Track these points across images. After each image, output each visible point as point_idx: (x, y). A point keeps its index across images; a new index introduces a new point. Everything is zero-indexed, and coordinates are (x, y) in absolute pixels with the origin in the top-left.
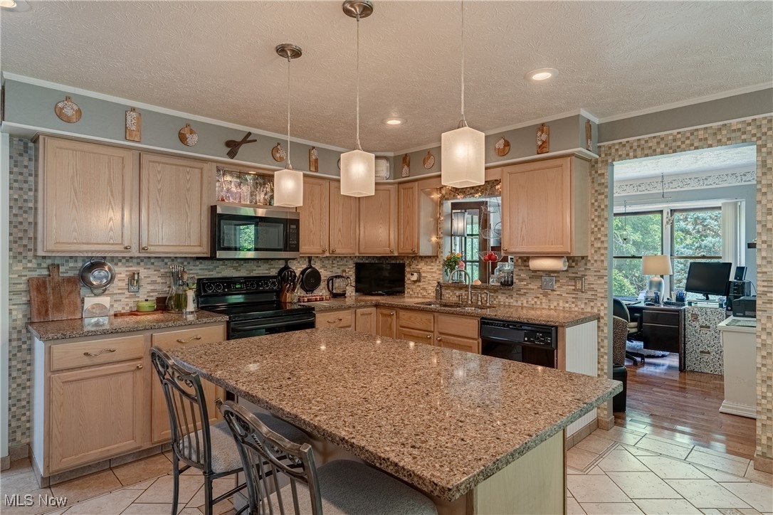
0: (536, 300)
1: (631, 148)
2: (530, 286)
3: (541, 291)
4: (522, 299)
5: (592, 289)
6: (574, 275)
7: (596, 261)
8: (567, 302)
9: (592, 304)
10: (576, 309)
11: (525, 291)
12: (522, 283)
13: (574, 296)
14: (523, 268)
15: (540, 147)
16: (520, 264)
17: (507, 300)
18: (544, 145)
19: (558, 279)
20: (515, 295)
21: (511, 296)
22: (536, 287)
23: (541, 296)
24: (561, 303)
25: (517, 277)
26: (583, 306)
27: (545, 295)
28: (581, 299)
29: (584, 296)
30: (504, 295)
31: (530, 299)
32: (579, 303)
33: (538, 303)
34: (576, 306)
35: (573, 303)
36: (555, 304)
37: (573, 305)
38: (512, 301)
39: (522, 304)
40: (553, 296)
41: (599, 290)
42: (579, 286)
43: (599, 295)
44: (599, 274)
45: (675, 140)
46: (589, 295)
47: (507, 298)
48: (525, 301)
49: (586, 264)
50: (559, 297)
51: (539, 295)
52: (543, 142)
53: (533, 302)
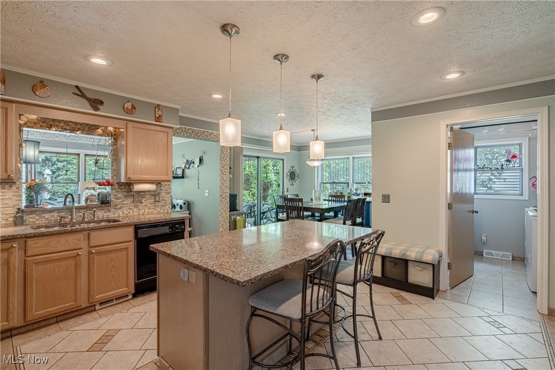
0: (129, 210)
1: (182, 130)
2: (125, 202)
3: (133, 204)
4: (119, 211)
5: (164, 200)
6: (154, 193)
7: (166, 185)
8: (150, 209)
9: (164, 208)
10: (156, 212)
11: (121, 206)
12: (119, 201)
13: (154, 205)
14: (119, 190)
15: (158, 118)
16: (117, 188)
17: (105, 214)
18: (160, 118)
19: (144, 196)
20: (112, 210)
21: (109, 211)
22: (129, 202)
23: (133, 208)
24: (147, 210)
25: (115, 197)
26: (159, 210)
27: (136, 206)
28: (158, 206)
29: (160, 204)
30: (102, 211)
31: (125, 211)
32: (157, 208)
33: (131, 212)
34: (155, 210)
35: (154, 209)
36: (143, 211)
37: (154, 210)
38: (110, 214)
39: (119, 215)
40: (141, 206)
41: (167, 200)
42: (157, 199)
43: (167, 203)
44: (167, 191)
45: (198, 133)
46: (162, 203)
47: (105, 212)
48: (121, 213)
49: (161, 187)
50: (145, 207)
51: (131, 207)
52: (160, 116)
53: (127, 212)
